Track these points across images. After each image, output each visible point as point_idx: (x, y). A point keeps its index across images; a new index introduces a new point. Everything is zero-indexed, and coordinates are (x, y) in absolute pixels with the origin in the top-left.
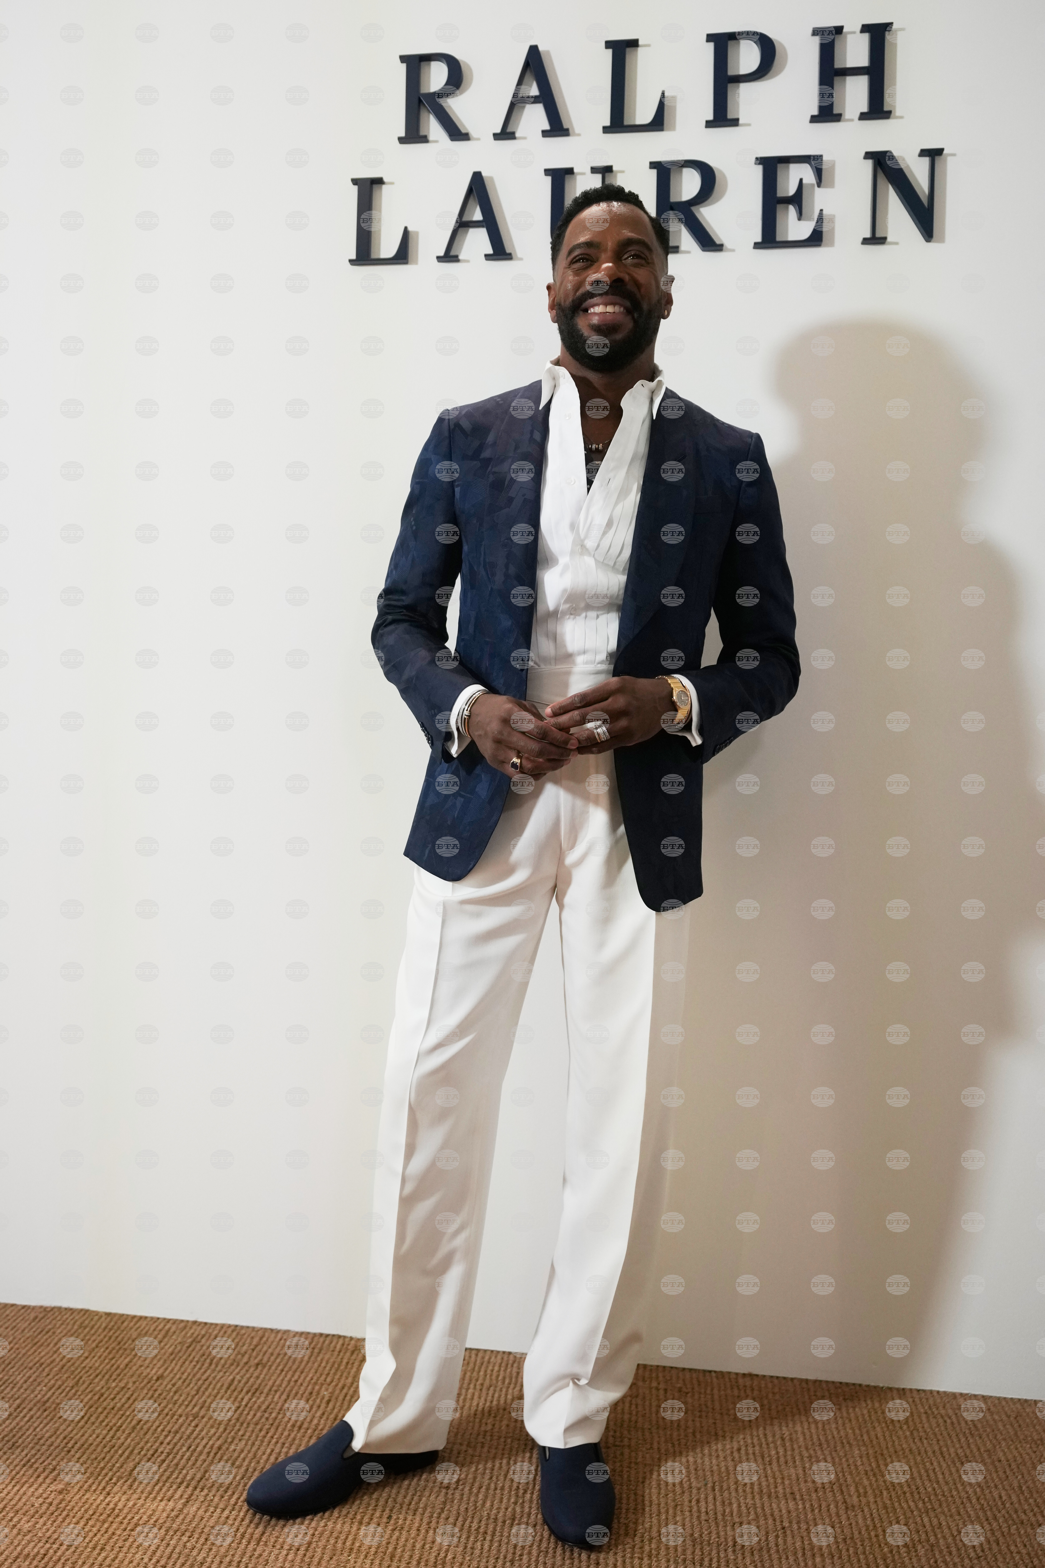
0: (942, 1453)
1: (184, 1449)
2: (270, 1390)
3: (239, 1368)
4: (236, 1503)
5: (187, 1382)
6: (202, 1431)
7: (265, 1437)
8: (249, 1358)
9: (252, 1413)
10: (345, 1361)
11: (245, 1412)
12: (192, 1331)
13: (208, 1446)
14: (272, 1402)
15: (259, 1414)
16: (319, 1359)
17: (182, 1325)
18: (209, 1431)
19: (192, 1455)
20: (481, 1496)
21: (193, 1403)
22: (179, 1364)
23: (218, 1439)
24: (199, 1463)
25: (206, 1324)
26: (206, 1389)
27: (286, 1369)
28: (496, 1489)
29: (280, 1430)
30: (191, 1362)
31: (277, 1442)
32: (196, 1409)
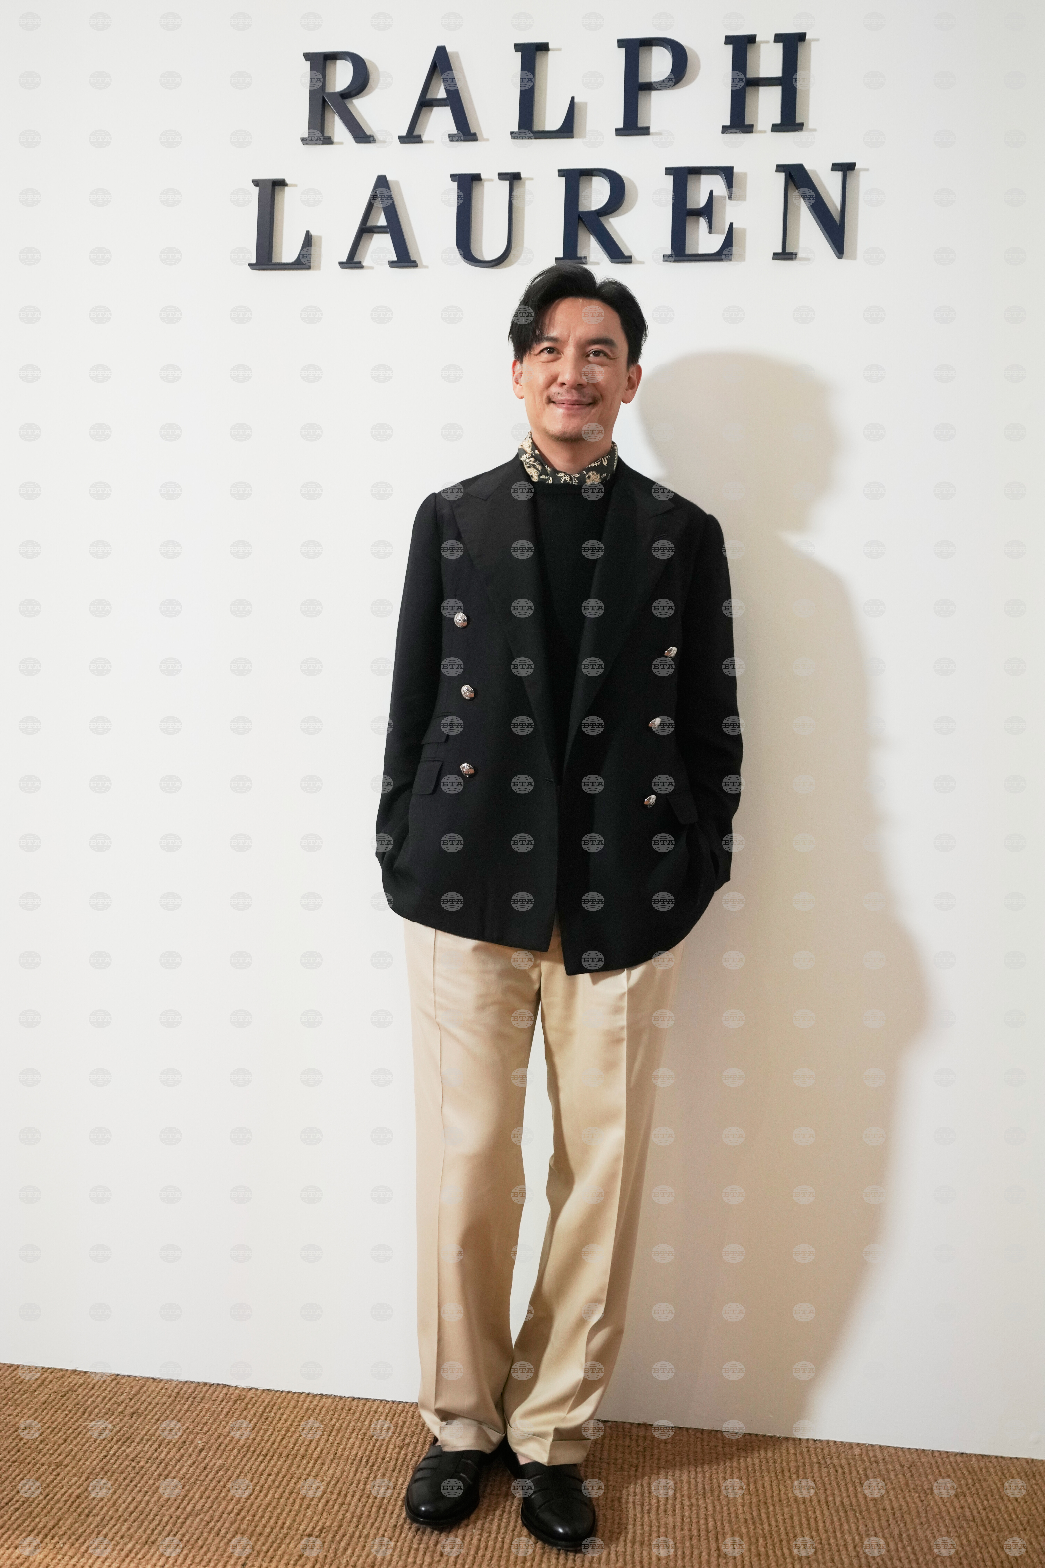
0: (827, 1502)
1: (41, 1497)
2: (142, 1439)
3: (113, 1417)
4: (86, 1551)
5: (56, 1430)
6: (63, 1479)
7: (128, 1485)
8: (125, 1408)
9: (118, 1462)
10: (226, 1410)
11: (112, 1461)
12: (70, 1380)
13: (67, 1495)
14: (142, 1451)
15: (126, 1463)
16: (199, 1408)
17: (61, 1373)
18: (71, 1480)
19: (48, 1504)
20: (343, 1544)
21: (59, 1452)
22: (50, 1413)
23: (78, 1488)
24: (55, 1511)
25: (86, 1372)
26: (75, 1438)
27: (162, 1419)
28: (360, 1537)
29: (145, 1478)
30: (64, 1411)
31: (140, 1491)
32: (61, 1458)
